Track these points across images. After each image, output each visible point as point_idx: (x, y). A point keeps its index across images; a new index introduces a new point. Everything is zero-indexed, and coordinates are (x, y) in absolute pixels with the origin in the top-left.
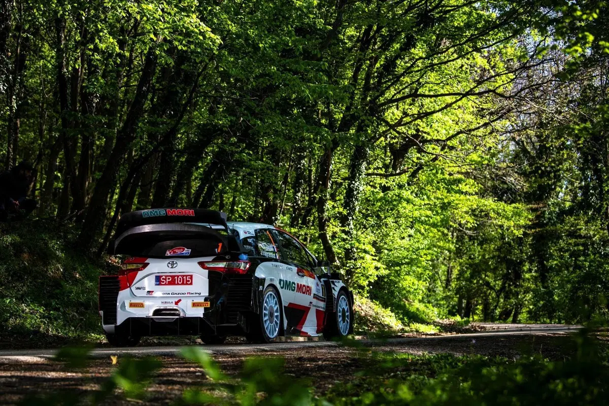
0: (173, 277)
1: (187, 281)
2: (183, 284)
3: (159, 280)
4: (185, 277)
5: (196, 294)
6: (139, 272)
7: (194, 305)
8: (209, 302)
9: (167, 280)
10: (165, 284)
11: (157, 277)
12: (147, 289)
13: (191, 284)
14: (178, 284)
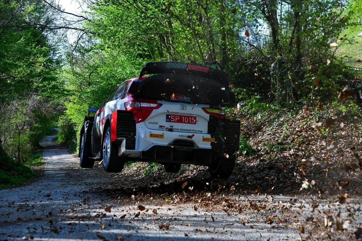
0: (181, 117)
1: (192, 121)
2: (189, 123)
3: (169, 118)
4: (190, 118)
5: (199, 131)
6: (154, 110)
7: (204, 139)
8: (214, 139)
9: (176, 119)
10: (175, 122)
11: (167, 116)
12: (159, 124)
13: (195, 123)
14: (185, 122)
